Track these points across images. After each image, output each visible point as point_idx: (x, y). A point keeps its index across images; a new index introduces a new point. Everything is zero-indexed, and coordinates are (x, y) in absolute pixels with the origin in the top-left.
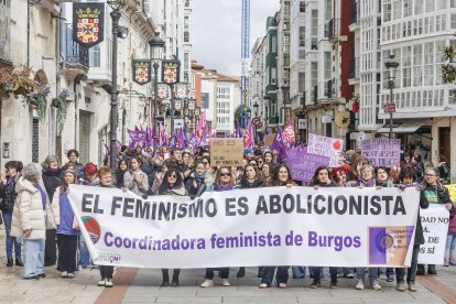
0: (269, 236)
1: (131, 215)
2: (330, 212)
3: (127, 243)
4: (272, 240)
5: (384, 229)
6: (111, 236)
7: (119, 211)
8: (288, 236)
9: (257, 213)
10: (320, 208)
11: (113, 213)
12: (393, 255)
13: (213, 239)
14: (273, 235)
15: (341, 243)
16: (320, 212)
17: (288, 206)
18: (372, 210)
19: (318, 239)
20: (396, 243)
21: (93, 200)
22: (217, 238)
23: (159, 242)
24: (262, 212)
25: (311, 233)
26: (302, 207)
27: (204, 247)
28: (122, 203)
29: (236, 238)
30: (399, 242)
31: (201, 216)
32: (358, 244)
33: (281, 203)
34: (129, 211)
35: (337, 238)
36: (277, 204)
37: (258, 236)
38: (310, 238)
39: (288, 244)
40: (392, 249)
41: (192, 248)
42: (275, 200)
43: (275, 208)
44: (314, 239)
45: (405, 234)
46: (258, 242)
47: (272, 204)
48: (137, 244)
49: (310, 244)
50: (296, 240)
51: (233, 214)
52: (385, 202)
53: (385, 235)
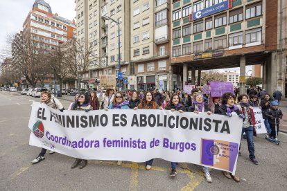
0: (139, 142)
2: (177, 127)
4: (141, 144)
5: (212, 141)
8: (151, 142)
9: (132, 125)
10: (172, 124)
12: (218, 161)
13: (104, 141)
14: (141, 141)
15: (184, 146)
16: (172, 127)
17: (152, 122)
18: (205, 128)
19: (169, 143)
20: (221, 152)
21: (42, 112)
22: (107, 140)
24: (135, 125)
25: (165, 139)
26: (160, 122)
27: (98, 146)
29: (119, 141)
30: (223, 152)
31: (98, 125)
32: (194, 149)
33: (147, 120)
35: (181, 143)
36: (144, 120)
37: (132, 140)
38: (164, 143)
39: (151, 147)
40: (218, 156)
41: (91, 146)
42: (143, 118)
43: (143, 123)
44: (167, 143)
46: (132, 145)
47: (141, 120)
48: (61, 141)
49: (164, 146)
51: (118, 125)
52: (214, 124)
53: (213, 145)
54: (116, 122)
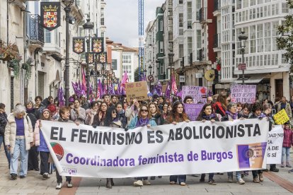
0: (175, 155)
2: (213, 137)
3: (83, 161)
4: (177, 158)
5: (247, 146)
6: (72, 156)
8: (189, 155)
9: (168, 141)
10: (207, 135)
12: (254, 162)
13: (140, 159)
14: (178, 154)
15: (220, 156)
16: (207, 137)
17: (188, 135)
18: (239, 134)
19: (207, 155)
20: (255, 154)
21: (59, 131)
22: (142, 158)
23: (105, 161)
24: (171, 140)
25: (202, 152)
26: (197, 135)
27: (133, 164)
28: (78, 133)
29: (154, 158)
30: (257, 153)
32: (231, 157)
33: (182, 133)
34: (83, 138)
35: (218, 153)
36: (180, 133)
37: (168, 155)
38: (202, 155)
39: (189, 160)
40: (253, 158)
41: (126, 165)
42: (179, 131)
43: (179, 136)
44: (205, 155)
45: (261, 148)
46: (168, 159)
47: (177, 134)
48: (90, 162)
49: (203, 159)
50: (195, 157)
51: (153, 142)
52: (247, 128)
53: (248, 149)
54: (152, 139)
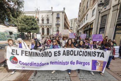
0: (66, 62)
1: (27, 56)
3: (26, 64)
4: (67, 63)
5: (96, 61)
6: (21, 62)
7: (24, 54)
8: (71, 62)
10: (80, 54)
11: (22, 55)
13: (51, 62)
14: (67, 62)
15: (84, 64)
17: (72, 54)
18: (93, 55)
21: (15, 51)
23: (36, 63)
24: (64, 55)
25: (77, 61)
26: (75, 54)
27: (48, 64)
28: (24, 52)
29: (57, 62)
30: (101, 65)
31: (47, 57)
33: (70, 53)
34: (27, 54)
35: (84, 62)
37: (63, 62)
38: (77, 62)
39: (71, 64)
40: (98, 66)
41: (45, 65)
42: (68, 52)
45: (103, 63)
46: (63, 64)
47: (67, 53)
49: (77, 64)
50: (73, 63)
51: (57, 56)
52: (98, 54)
53: (96, 62)
